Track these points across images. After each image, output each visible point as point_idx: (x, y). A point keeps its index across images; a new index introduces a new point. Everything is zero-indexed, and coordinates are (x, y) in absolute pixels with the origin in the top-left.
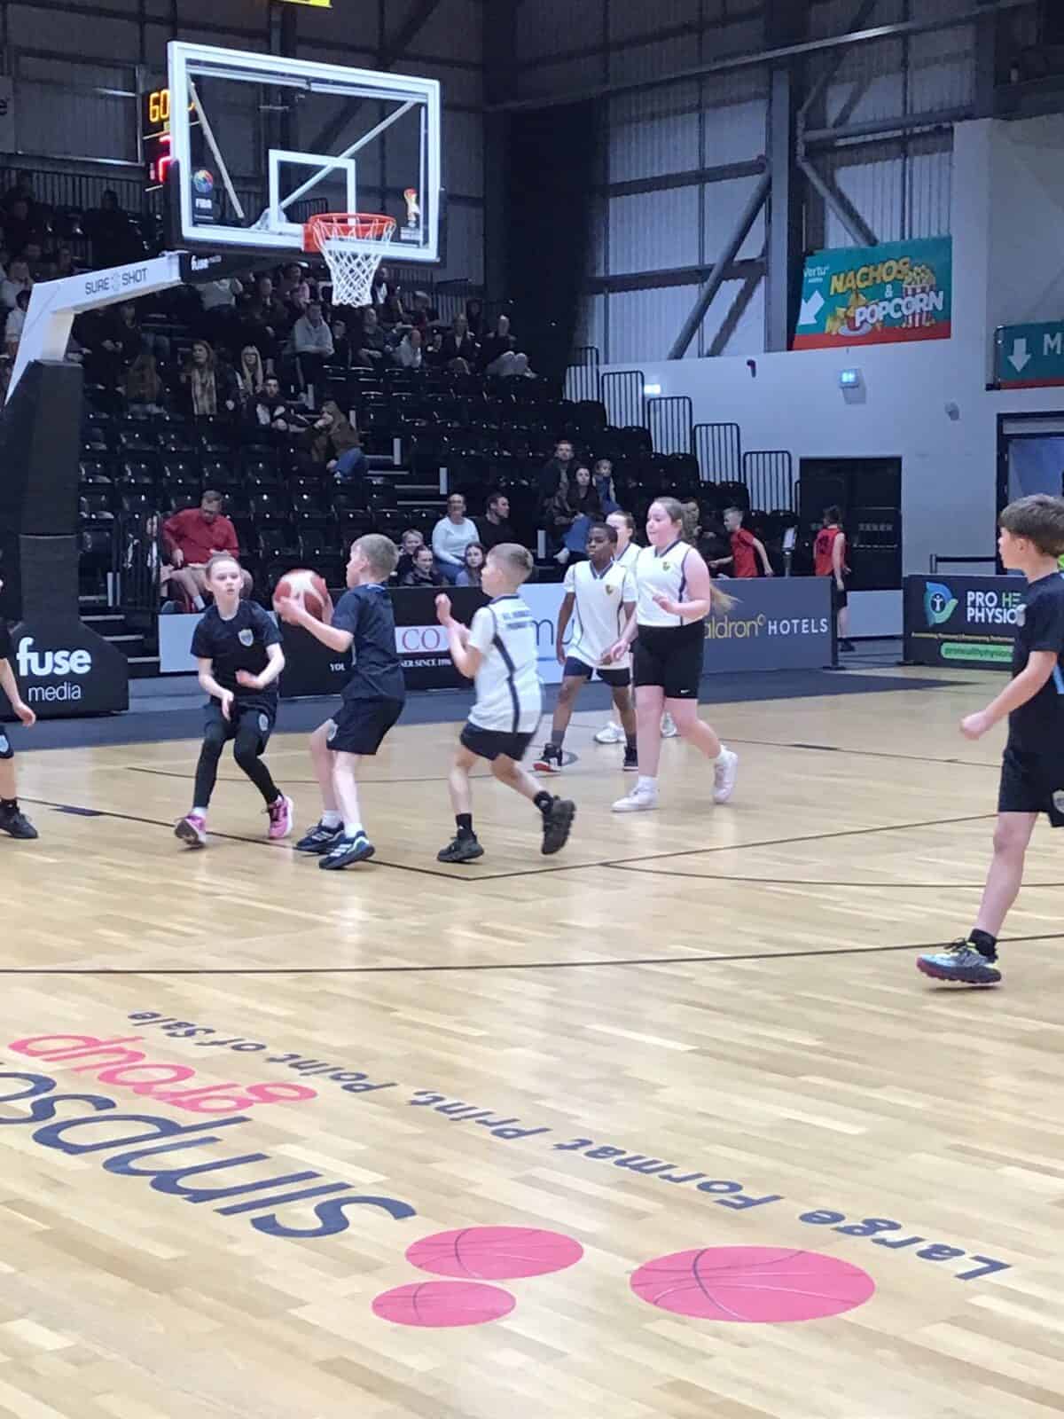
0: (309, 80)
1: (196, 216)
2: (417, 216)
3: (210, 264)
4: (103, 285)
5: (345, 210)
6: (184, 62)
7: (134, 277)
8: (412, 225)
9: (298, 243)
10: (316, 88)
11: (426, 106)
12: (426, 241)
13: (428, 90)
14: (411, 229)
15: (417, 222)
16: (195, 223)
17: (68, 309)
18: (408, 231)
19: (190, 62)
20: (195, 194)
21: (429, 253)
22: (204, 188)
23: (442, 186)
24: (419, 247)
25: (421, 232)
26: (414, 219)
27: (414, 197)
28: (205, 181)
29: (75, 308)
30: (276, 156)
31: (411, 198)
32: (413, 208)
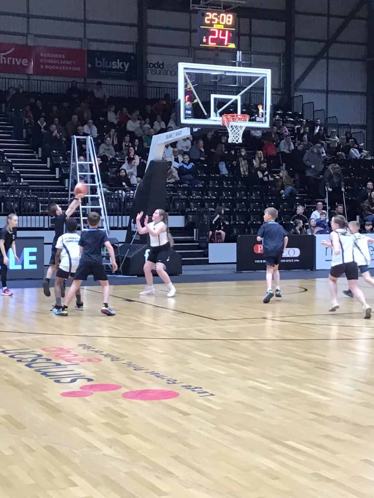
0: (225, 72)
1: (186, 116)
2: (263, 113)
3: (198, 130)
4: (171, 136)
5: (237, 113)
6: (183, 68)
7: (179, 134)
8: (260, 116)
9: (220, 123)
10: (227, 74)
11: (266, 77)
12: (265, 121)
13: (267, 73)
14: (260, 117)
15: (262, 116)
16: (186, 118)
17: (163, 143)
18: (259, 118)
19: (185, 68)
20: (186, 109)
21: (267, 125)
22: (188, 107)
23: (271, 103)
24: (263, 123)
25: (264, 118)
26: (261, 114)
27: (261, 107)
28: (189, 105)
29: (165, 143)
30: (213, 96)
31: (260, 107)
32: (261, 111)
